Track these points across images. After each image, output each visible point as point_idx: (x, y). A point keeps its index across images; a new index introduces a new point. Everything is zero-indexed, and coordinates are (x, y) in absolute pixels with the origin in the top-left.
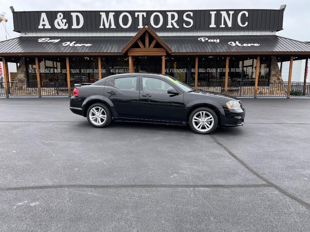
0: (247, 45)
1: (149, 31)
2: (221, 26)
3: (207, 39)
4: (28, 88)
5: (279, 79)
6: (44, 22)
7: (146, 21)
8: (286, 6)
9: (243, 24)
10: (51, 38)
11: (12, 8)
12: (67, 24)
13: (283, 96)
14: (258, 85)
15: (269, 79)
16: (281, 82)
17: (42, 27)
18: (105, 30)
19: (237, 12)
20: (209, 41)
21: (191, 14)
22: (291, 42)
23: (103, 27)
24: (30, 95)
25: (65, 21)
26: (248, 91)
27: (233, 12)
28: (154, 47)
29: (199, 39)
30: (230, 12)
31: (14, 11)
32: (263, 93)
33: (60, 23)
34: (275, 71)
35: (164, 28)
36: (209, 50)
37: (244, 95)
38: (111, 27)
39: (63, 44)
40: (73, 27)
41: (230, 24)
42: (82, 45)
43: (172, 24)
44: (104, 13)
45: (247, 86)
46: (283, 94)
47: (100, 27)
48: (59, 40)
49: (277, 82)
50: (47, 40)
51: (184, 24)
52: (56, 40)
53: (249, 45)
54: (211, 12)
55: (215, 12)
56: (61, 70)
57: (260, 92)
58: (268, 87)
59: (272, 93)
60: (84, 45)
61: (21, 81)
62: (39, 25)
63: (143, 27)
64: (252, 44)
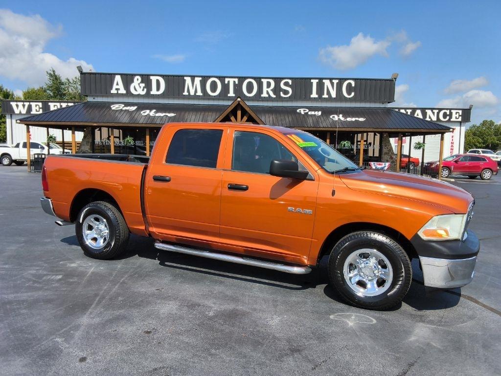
0: (351, 119)
1: (242, 104)
2: (323, 97)
3: (307, 111)
5: (392, 158)
6: (118, 86)
7: (238, 88)
8: (398, 74)
9: (349, 94)
10: (126, 104)
11: (80, 69)
12: (145, 89)
16: (394, 162)
17: (115, 92)
18: (189, 97)
19: (341, 81)
20: (310, 113)
21: (290, 82)
23: (187, 94)
25: (143, 85)
27: (337, 81)
28: (247, 121)
29: (298, 111)
30: (333, 81)
31: (82, 72)
33: (138, 88)
34: (388, 148)
35: (258, 97)
38: (197, 94)
39: (142, 113)
40: (152, 93)
41: (334, 95)
42: (164, 114)
43: (267, 91)
44: (190, 78)
47: (184, 94)
48: (136, 107)
49: (390, 161)
50: (121, 107)
51: (281, 93)
52: (132, 107)
53: (354, 119)
54: (312, 81)
55: (317, 81)
56: (135, 142)
60: (167, 114)
62: (112, 89)
63: (234, 95)
64: (357, 119)
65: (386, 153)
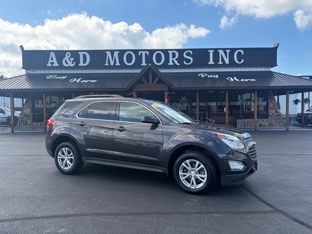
0: (244, 80)
1: (152, 68)
2: (219, 63)
3: (207, 75)
4: (33, 123)
5: (277, 112)
6: (53, 60)
7: (149, 59)
8: (279, 44)
9: (240, 61)
10: (59, 75)
11: (21, 47)
12: (74, 62)
13: (282, 128)
14: (257, 118)
15: (267, 112)
16: (279, 115)
17: (51, 65)
18: (110, 67)
19: (233, 50)
20: (209, 76)
21: (191, 52)
22: (286, 77)
23: (108, 65)
24: (35, 130)
25: (72, 59)
26: (248, 123)
27: (229, 51)
28: (157, 83)
29: (199, 75)
30: (226, 51)
31: (23, 50)
32: (262, 125)
33: (68, 62)
34: (273, 104)
35: (166, 65)
36: (208, 85)
37: (245, 128)
38: (116, 65)
39: (70, 80)
40: (80, 65)
41: (227, 61)
43: (173, 61)
44: (110, 52)
45: (247, 118)
46: (282, 127)
47: (105, 65)
49: (276, 114)
51: (184, 61)
53: (246, 80)
54: (209, 51)
55: (213, 51)
57: (260, 124)
58: (267, 120)
59: (271, 125)
60: (90, 81)
61: (27, 116)
62: (48, 64)
63: (146, 65)
64: (249, 80)
65: (272, 108)
